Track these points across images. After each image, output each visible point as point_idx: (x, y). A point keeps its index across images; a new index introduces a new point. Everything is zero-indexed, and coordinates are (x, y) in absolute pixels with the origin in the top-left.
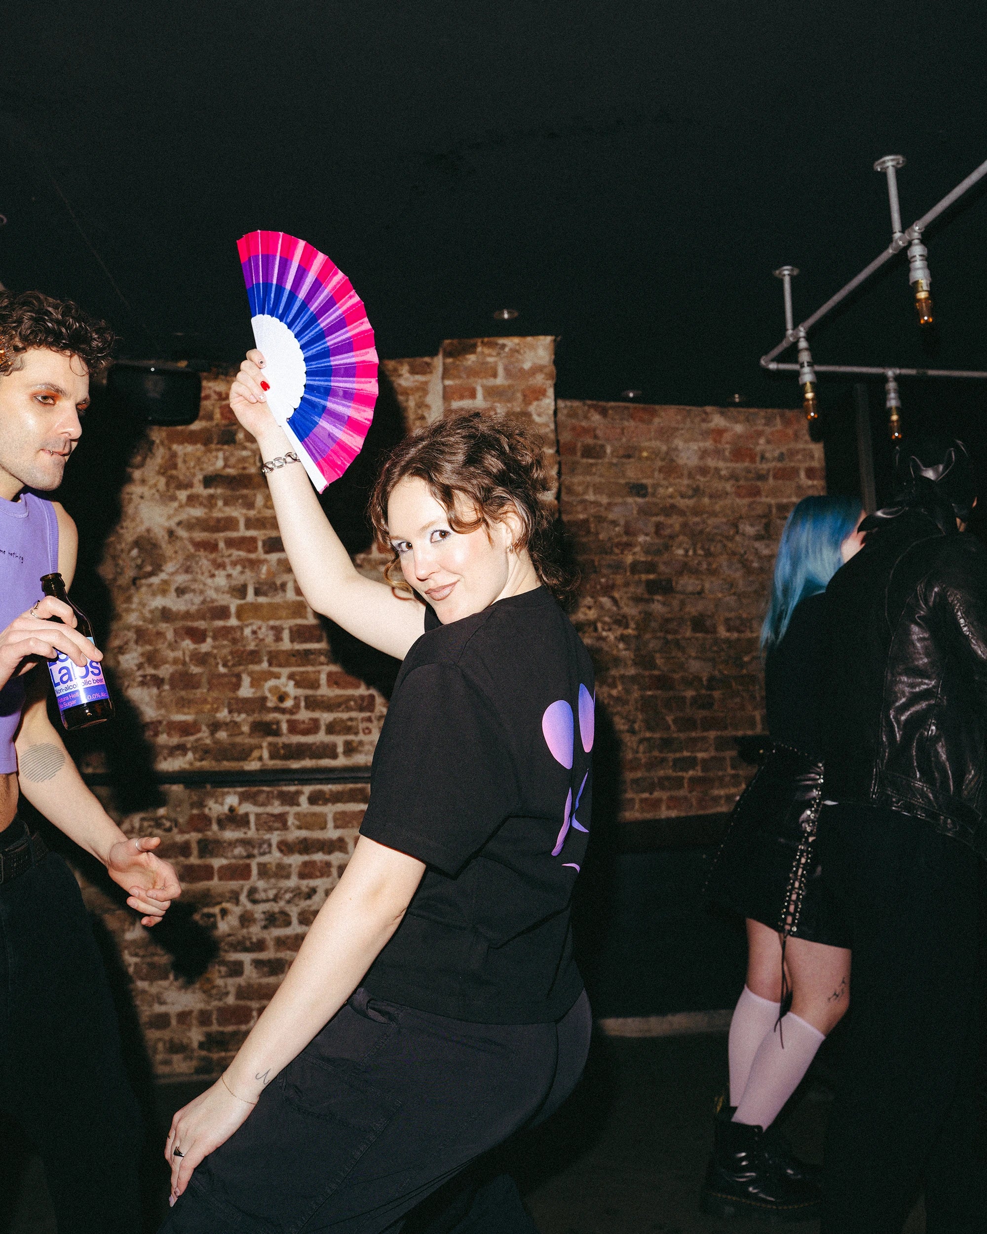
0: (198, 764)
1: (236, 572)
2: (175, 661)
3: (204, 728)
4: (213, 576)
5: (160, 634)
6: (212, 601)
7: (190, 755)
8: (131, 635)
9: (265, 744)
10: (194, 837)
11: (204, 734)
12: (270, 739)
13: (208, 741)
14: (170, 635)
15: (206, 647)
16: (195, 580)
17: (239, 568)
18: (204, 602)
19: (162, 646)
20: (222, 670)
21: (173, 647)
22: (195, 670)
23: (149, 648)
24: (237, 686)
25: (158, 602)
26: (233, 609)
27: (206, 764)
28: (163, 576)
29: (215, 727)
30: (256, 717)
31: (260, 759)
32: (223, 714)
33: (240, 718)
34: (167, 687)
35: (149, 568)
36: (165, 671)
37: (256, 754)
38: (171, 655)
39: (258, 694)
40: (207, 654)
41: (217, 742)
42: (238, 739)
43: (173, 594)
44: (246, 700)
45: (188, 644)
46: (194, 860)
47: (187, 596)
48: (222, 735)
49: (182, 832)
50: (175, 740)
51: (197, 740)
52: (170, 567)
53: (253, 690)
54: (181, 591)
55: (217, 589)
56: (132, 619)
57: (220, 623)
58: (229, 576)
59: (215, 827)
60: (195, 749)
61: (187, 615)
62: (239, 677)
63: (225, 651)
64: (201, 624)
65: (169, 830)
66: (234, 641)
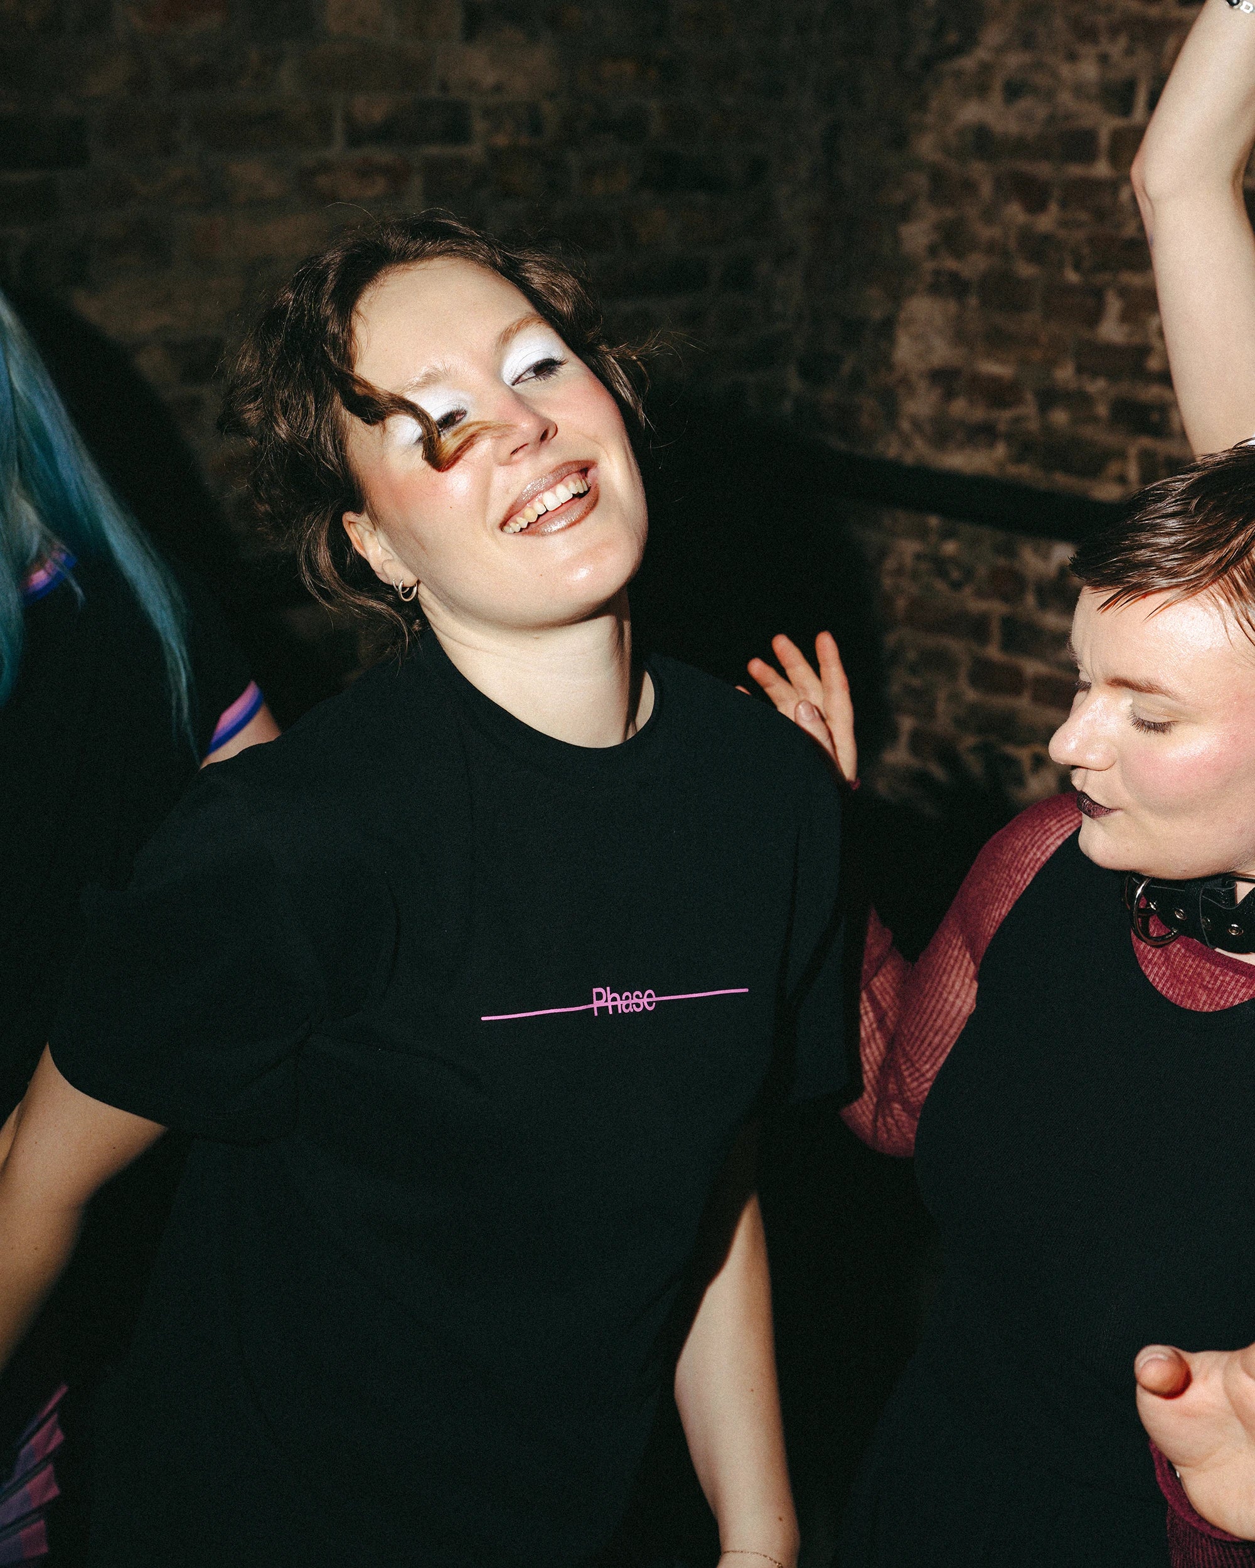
0: (1013, 470)
1: (1116, 49)
2: (991, 248)
3: (1029, 397)
4: (1072, 57)
5: (969, 187)
6: (1068, 117)
7: (1001, 450)
8: (921, 181)
9: (1133, 451)
10: (996, 608)
11: (1029, 409)
12: (1146, 442)
13: (1033, 425)
14: (986, 189)
15: (1046, 222)
16: (1038, 66)
17: (1122, 41)
18: (1052, 119)
19: (972, 212)
20: (1072, 277)
21: (990, 215)
22: (1026, 270)
23: (949, 213)
24: (1094, 317)
25: (971, 112)
26: (1104, 139)
27: (1024, 471)
28: (982, 54)
29: (1049, 398)
30: (1124, 388)
31: (1122, 479)
32: (1065, 374)
33: (1096, 386)
34: (973, 301)
35: (952, 38)
36: (974, 266)
37: (1114, 468)
38: (986, 233)
39: (1137, 340)
40: (1047, 238)
41: (1047, 429)
42: (1088, 432)
43: (997, 96)
44: (1110, 349)
45: (1015, 212)
46: (993, 652)
47: (1025, 104)
48: (1060, 417)
49: (980, 594)
50: (979, 414)
51: (1017, 420)
52: (993, 36)
53: (1126, 328)
54: (1014, 91)
55: (1079, 90)
56: (926, 147)
57: (1076, 170)
58: (1103, 59)
59: (1030, 600)
60: (1009, 437)
61: (1020, 147)
62: (1098, 295)
63: (1080, 235)
64: (1043, 170)
65: (956, 586)
66: (1100, 215)
